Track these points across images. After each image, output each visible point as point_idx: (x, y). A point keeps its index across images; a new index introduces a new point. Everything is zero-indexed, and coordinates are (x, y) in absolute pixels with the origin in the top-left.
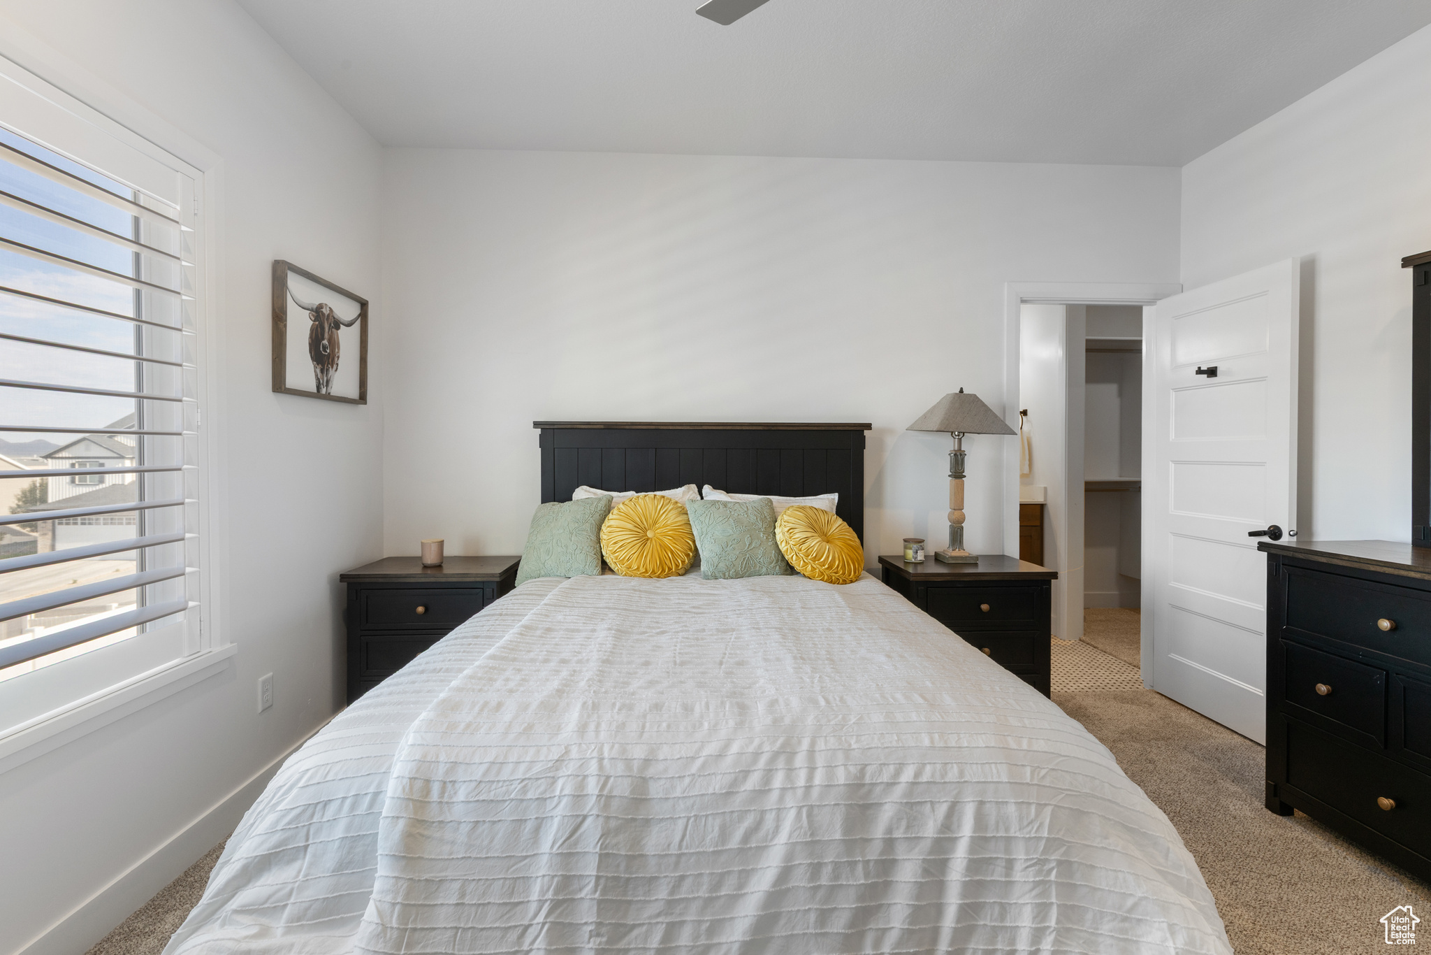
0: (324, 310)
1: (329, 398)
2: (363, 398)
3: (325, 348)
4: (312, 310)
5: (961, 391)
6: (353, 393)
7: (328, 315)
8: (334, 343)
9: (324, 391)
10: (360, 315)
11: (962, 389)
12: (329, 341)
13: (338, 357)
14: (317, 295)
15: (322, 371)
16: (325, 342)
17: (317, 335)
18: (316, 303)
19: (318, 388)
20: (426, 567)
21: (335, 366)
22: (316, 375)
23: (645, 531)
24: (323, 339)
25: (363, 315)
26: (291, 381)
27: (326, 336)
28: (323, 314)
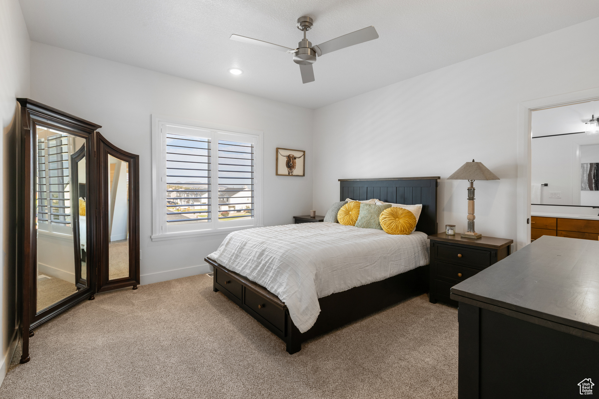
0: (291, 156)
1: (292, 175)
2: (304, 175)
3: (291, 164)
4: (287, 156)
5: (473, 161)
6: (302, 174)
7: (292, 157)
8: (294, 163)
9: (291, 174)
10: (303, 155)
11: (473, 160)
12: (292, 162)
13: (295, 166)
14: (288, 153)
15: (290, 170)
16: (291, 163)
17: (288, 162)
18: (288, 154)
19: (289, 174)
20: (311, 217)
21: (294, 168)
22: (288, 171)
23: (349, 212)
24: (290, 162)
25: (304, 155)
26: (280, 172)
27: (291, 161)
28: (290, 157)
